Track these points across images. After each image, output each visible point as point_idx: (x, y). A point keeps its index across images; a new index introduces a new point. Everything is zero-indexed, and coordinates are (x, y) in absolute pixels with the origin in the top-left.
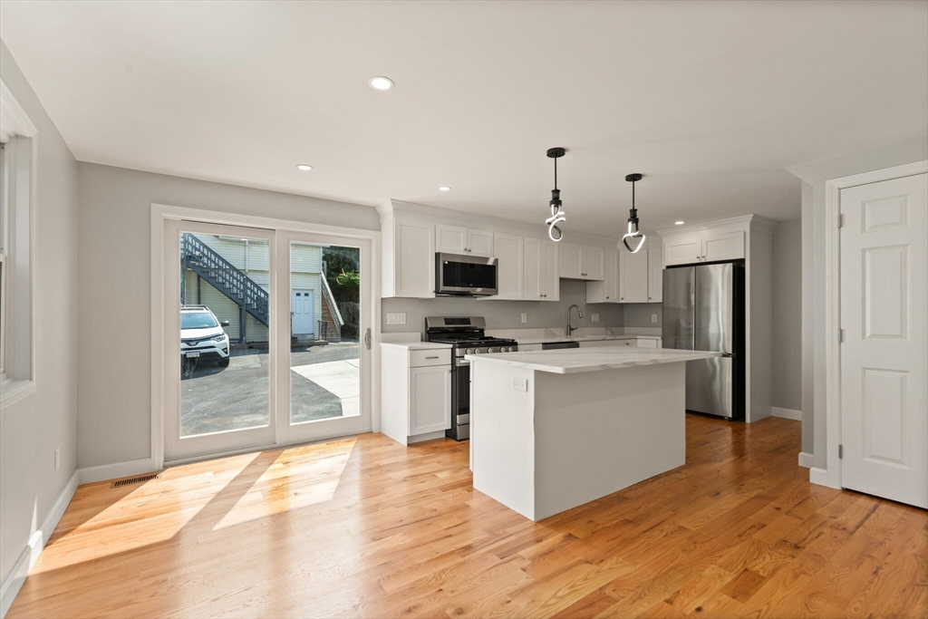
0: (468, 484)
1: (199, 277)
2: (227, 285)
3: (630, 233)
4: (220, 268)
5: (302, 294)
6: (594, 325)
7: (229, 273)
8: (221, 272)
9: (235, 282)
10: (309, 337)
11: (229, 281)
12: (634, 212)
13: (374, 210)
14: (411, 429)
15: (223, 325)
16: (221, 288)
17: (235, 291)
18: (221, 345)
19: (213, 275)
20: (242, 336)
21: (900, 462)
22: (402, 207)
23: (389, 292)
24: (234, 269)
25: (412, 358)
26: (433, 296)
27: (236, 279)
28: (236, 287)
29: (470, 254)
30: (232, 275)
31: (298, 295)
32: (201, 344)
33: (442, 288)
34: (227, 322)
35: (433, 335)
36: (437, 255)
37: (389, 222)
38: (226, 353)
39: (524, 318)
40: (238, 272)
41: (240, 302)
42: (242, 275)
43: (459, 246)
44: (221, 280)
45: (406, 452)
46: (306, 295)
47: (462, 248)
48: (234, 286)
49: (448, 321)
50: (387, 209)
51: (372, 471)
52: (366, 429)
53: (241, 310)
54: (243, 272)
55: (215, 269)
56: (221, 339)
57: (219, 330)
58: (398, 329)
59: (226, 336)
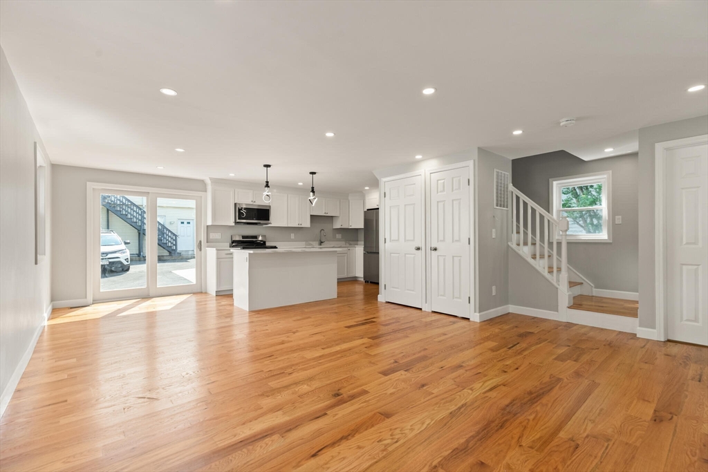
0: (233, 305)
1: (108, 210)
2: (129, 216)
3: (311, 198)
4: (123, 204)
5: (185, 223)
6: (339, 240)
7: (130, 208)
8: (124, 207)
9: (135, 214)
10: (190, 253)
11: (130, 214)
12: (313, 188)
13: (202, 181)
14: (217, 288)
15: (126, 243)
16: (124, 217)
17: (135, 220)
18: (124, 257)
19: (118, 209)
20: (140, 252)
21: (397, 288)
22: (216, 182)
23: (209, 223)
24: (134, 205)
25: (217, 254)
26: (234, 224)
27: (136, 212)
28: (136, 217)
29: (254, 204)
30: (133, 209)
31: (182, 223)
32: (109, 256)
33: (238, 221)
34: (128, 241)
35: (236, 244)
36: (235, 204)
37: (209, 188)
38: (128, 262)
39: (293, 236)
40: (137, 207)
41: (139, 228)
42: (141, 209)
43: (250, 199)
44: (124, 213)
45: (215, 298)
46: (189, 223)
47: (250, 201)
48: (134, 216)
49: (243, 237)
50: (208, 182)
51: (201, 313)
52: (199, 291)
53: (139, 234)
54: (141, 207)
55: (120, 204)
56: (124, 253)
57: (123, 246)
58: (216, 241)
59: (128, 251)
